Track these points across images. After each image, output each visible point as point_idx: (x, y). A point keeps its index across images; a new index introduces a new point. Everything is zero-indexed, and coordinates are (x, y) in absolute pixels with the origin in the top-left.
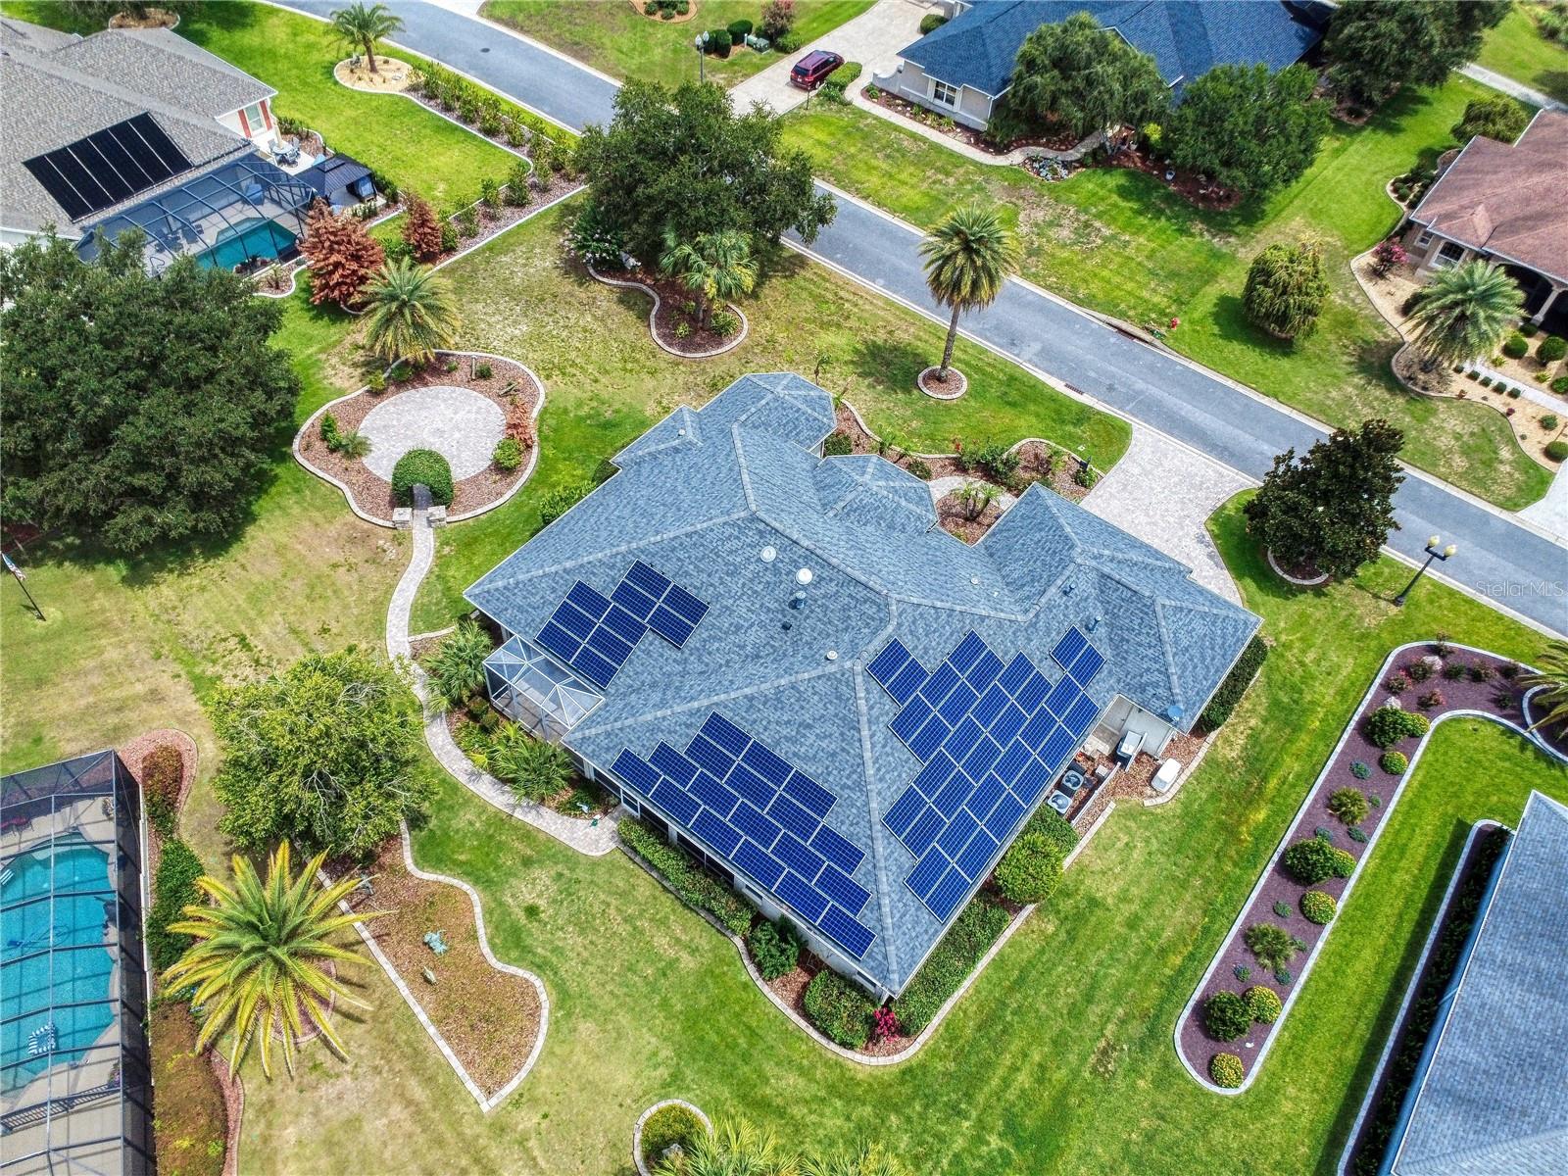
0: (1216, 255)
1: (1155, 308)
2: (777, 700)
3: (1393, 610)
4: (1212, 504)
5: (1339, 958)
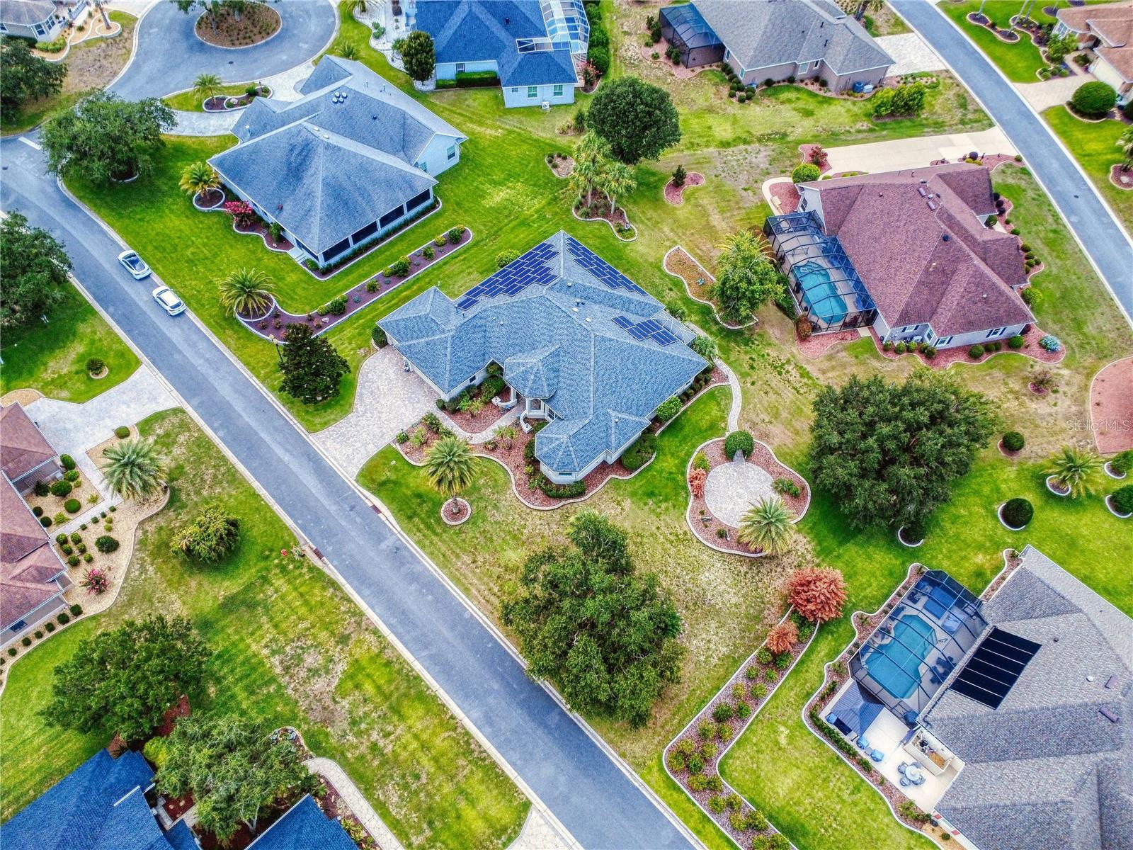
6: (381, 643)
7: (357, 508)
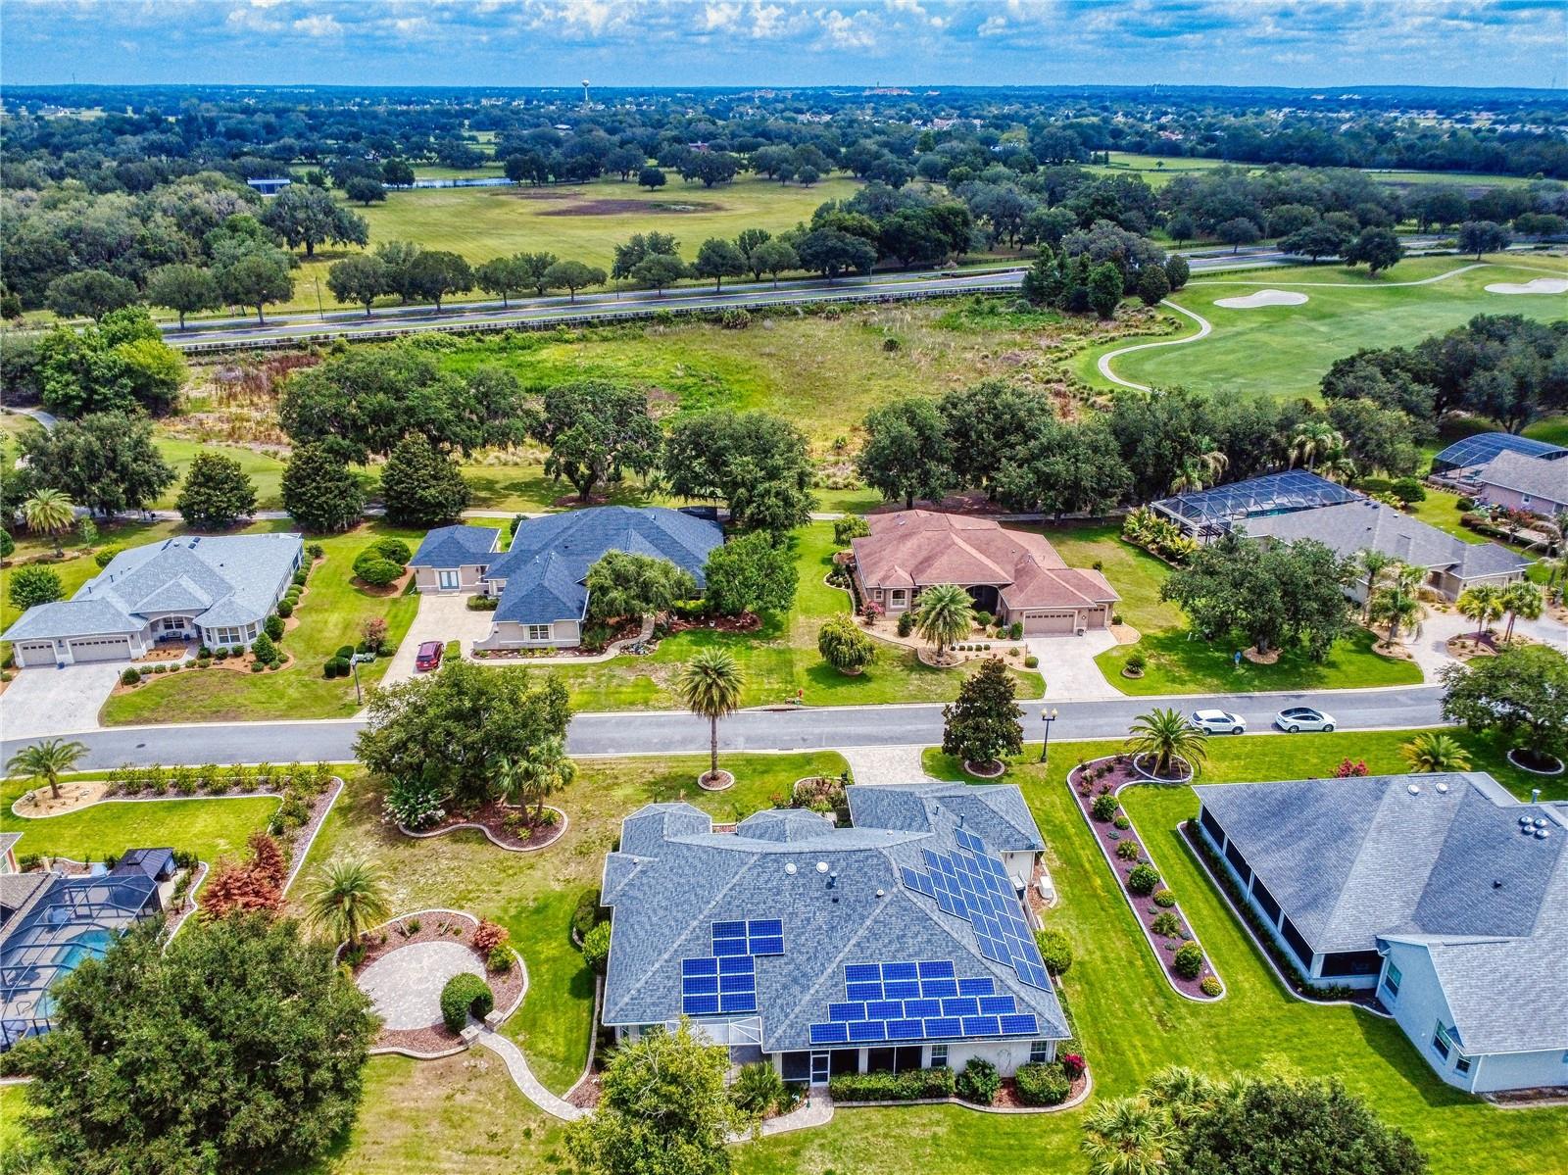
0: (780, 652)
1: (779, 691)
2: (874, 935)
3: (1045, 765)
4: (917, 765)
5: (1194, 913)
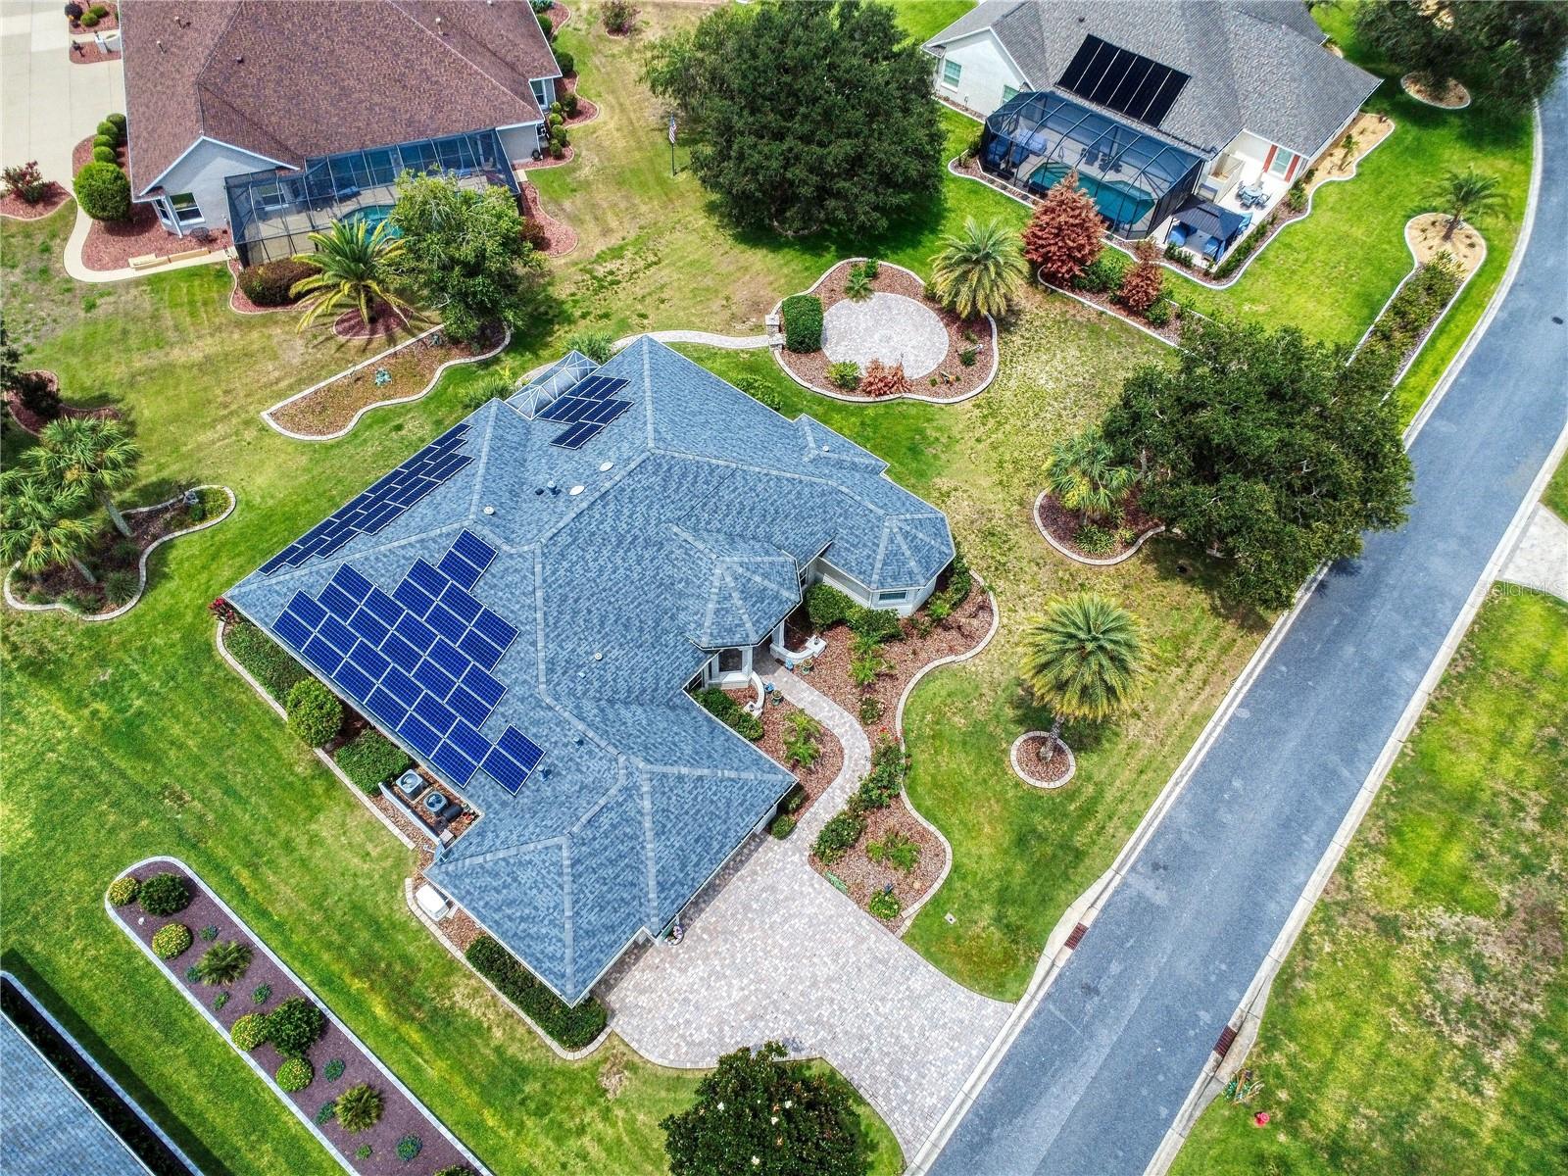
4: (864, 1084)
6: (1361, 855)
7: (1086, 979)
